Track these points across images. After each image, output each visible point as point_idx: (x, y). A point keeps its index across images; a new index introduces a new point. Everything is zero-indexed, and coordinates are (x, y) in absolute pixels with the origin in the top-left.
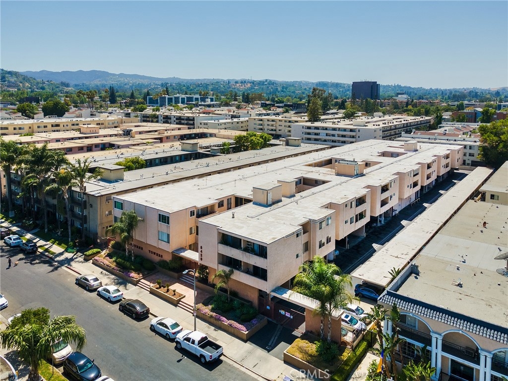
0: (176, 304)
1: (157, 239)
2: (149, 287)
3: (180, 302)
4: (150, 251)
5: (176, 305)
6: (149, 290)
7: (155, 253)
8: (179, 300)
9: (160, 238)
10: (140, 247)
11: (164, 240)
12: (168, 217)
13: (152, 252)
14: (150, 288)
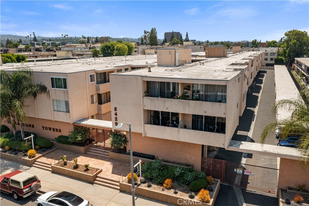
0: (91, 181)
1: (52, 110)
2: (50, 166)
3: (97, 179)
4: (43, 127)
5: (92, 183)
6: (51, 169)
7: (50, 129)
8: (96, 176)
9: (56, 109)
10: (30, 126)
11: (62, 110)
12: (65, 80)
13: (47, 129)
14: (52, 167)
